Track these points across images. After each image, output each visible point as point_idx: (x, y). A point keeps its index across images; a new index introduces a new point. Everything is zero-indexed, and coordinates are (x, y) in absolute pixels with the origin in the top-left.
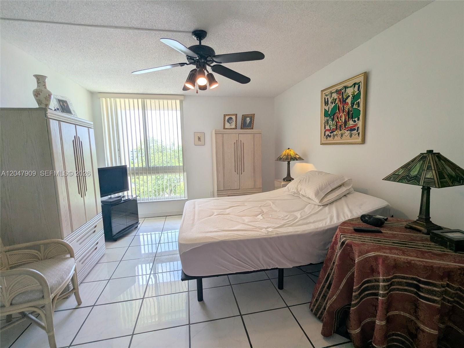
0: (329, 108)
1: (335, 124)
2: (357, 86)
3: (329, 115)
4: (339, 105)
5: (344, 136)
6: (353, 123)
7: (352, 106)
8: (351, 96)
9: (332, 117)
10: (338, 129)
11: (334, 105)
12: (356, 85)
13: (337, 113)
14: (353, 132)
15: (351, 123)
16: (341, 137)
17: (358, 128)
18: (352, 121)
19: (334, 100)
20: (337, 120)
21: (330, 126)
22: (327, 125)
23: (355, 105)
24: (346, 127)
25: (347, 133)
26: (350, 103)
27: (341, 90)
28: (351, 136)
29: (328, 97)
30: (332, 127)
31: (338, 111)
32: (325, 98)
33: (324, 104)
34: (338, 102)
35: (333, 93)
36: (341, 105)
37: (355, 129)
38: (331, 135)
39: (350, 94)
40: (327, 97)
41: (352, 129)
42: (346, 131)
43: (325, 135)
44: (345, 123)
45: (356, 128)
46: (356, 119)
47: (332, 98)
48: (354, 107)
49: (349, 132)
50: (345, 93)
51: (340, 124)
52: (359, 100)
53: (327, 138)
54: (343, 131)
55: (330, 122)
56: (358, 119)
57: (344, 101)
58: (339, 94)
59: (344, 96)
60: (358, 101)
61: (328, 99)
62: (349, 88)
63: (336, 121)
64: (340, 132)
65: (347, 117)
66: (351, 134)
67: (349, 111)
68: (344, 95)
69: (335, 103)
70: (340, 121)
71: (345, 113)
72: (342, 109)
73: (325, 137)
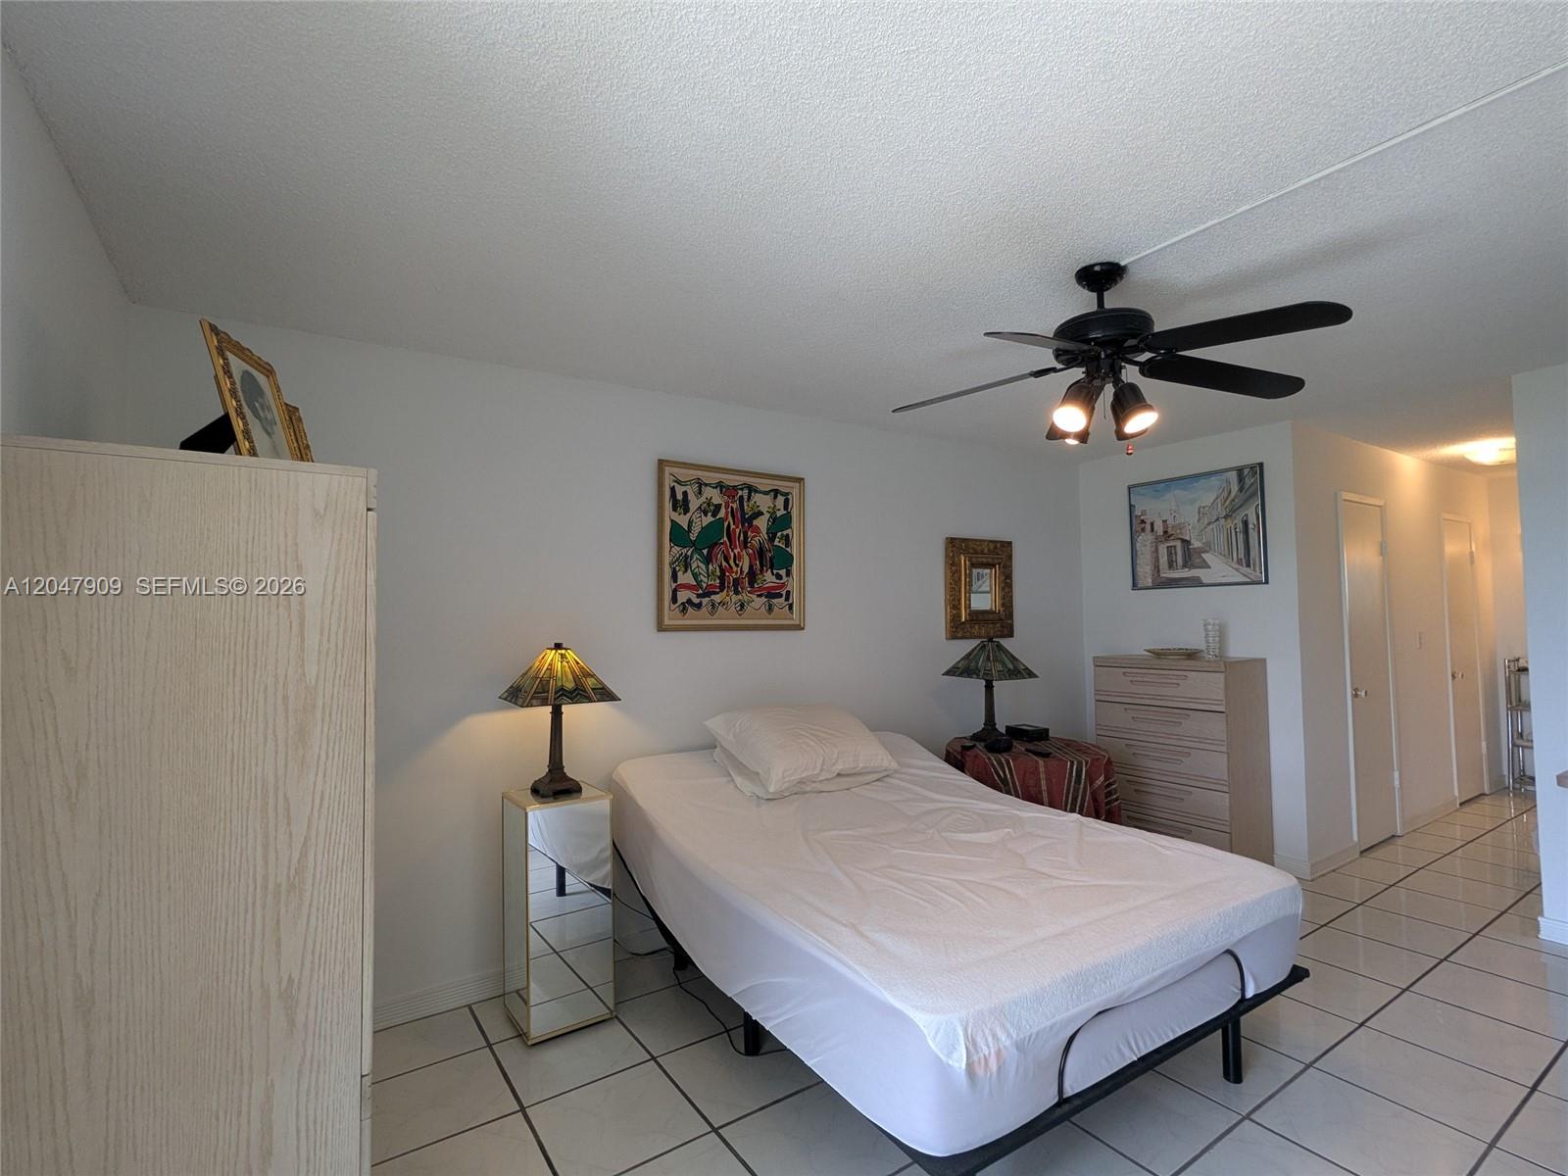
0: (690, 523)
1: (719, 574)
2: (781, 499)
3: (693, 544)
4: (729, 525)
5: (748, 609)
6: (774, 579)
7: (772, 539)
8: (768, 516)
9: (705, 552)
10: (728, 587)
11: (710, 519)
12: (779, 496)
13: (722, 544)
14: (775, 601)
15: (769, 578)
16: (741, 610)
17: (788, 593)
18: (773, 574)
19: (712, 508)
20: (724, 564)
21: (695, 576)
22: (686, 571)
23: (777, 540)
24: (756, 586)
25: (759, 602)
26: (764, 530)
27: (735, 488)
28: (770, 609)
29: (687, 488)
30: (705, 580)
31: (725, 538)
32: (673, 490)
33: (668, 505)
34: (727, 518)
35: (706, 485)
36: (737, 527)
37: (781, 596)
38: (701, 603)
39: (764, 509)
40: (684, 489)
41: (772, 594)
42: (754, 597)
43: (674, 600)
44: (752, 576)
45: (784, 593)
46: (783, 572)
47: (703, 499)
48: (776, 543)
49: (764, 599)
50: (748, 500)
51: (733, 575)
52: (788, 531)
53: (684, 610)
54: (744, 596)
55: (696, 564)
56: (788, 574)
57: (748, 520)
58: (729, 497)
59: (746, 507)
60: (785, 533)
61: (685, 494)
62: (760, 492)
63: (720, 566)
64: (735, 598)
65: (758, 563)
66: (770, 605)
67: (761, 548)
68: (745, 504)
69: (714, 515)
70: (735, 569)
71: (751, 551)
72: (742, 538)
73: (673, 606)
